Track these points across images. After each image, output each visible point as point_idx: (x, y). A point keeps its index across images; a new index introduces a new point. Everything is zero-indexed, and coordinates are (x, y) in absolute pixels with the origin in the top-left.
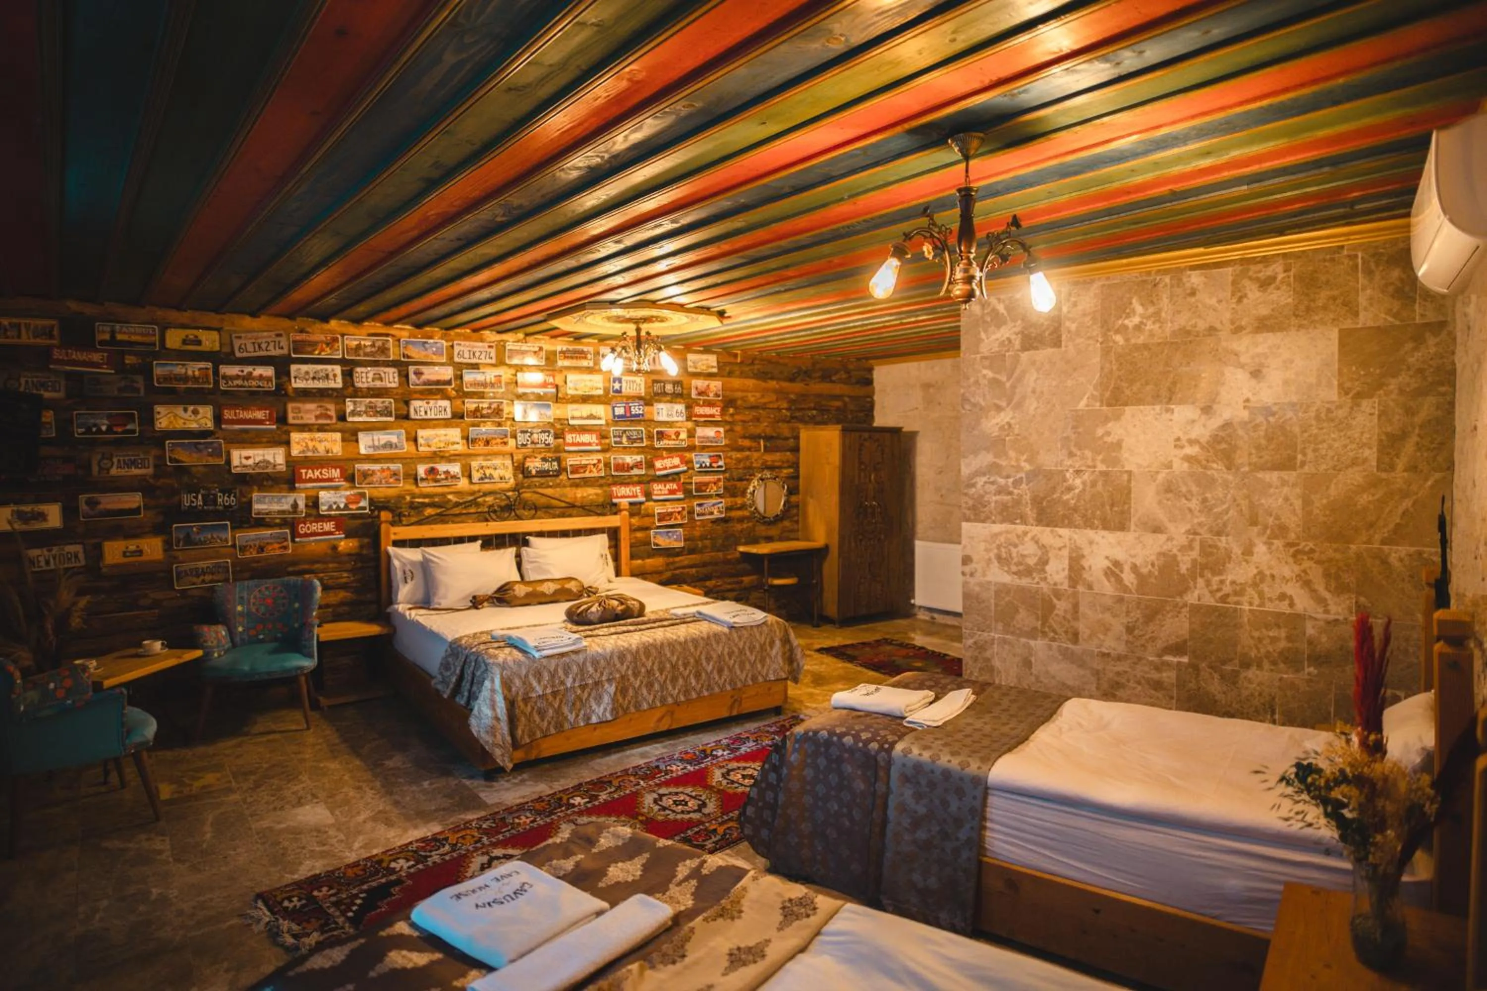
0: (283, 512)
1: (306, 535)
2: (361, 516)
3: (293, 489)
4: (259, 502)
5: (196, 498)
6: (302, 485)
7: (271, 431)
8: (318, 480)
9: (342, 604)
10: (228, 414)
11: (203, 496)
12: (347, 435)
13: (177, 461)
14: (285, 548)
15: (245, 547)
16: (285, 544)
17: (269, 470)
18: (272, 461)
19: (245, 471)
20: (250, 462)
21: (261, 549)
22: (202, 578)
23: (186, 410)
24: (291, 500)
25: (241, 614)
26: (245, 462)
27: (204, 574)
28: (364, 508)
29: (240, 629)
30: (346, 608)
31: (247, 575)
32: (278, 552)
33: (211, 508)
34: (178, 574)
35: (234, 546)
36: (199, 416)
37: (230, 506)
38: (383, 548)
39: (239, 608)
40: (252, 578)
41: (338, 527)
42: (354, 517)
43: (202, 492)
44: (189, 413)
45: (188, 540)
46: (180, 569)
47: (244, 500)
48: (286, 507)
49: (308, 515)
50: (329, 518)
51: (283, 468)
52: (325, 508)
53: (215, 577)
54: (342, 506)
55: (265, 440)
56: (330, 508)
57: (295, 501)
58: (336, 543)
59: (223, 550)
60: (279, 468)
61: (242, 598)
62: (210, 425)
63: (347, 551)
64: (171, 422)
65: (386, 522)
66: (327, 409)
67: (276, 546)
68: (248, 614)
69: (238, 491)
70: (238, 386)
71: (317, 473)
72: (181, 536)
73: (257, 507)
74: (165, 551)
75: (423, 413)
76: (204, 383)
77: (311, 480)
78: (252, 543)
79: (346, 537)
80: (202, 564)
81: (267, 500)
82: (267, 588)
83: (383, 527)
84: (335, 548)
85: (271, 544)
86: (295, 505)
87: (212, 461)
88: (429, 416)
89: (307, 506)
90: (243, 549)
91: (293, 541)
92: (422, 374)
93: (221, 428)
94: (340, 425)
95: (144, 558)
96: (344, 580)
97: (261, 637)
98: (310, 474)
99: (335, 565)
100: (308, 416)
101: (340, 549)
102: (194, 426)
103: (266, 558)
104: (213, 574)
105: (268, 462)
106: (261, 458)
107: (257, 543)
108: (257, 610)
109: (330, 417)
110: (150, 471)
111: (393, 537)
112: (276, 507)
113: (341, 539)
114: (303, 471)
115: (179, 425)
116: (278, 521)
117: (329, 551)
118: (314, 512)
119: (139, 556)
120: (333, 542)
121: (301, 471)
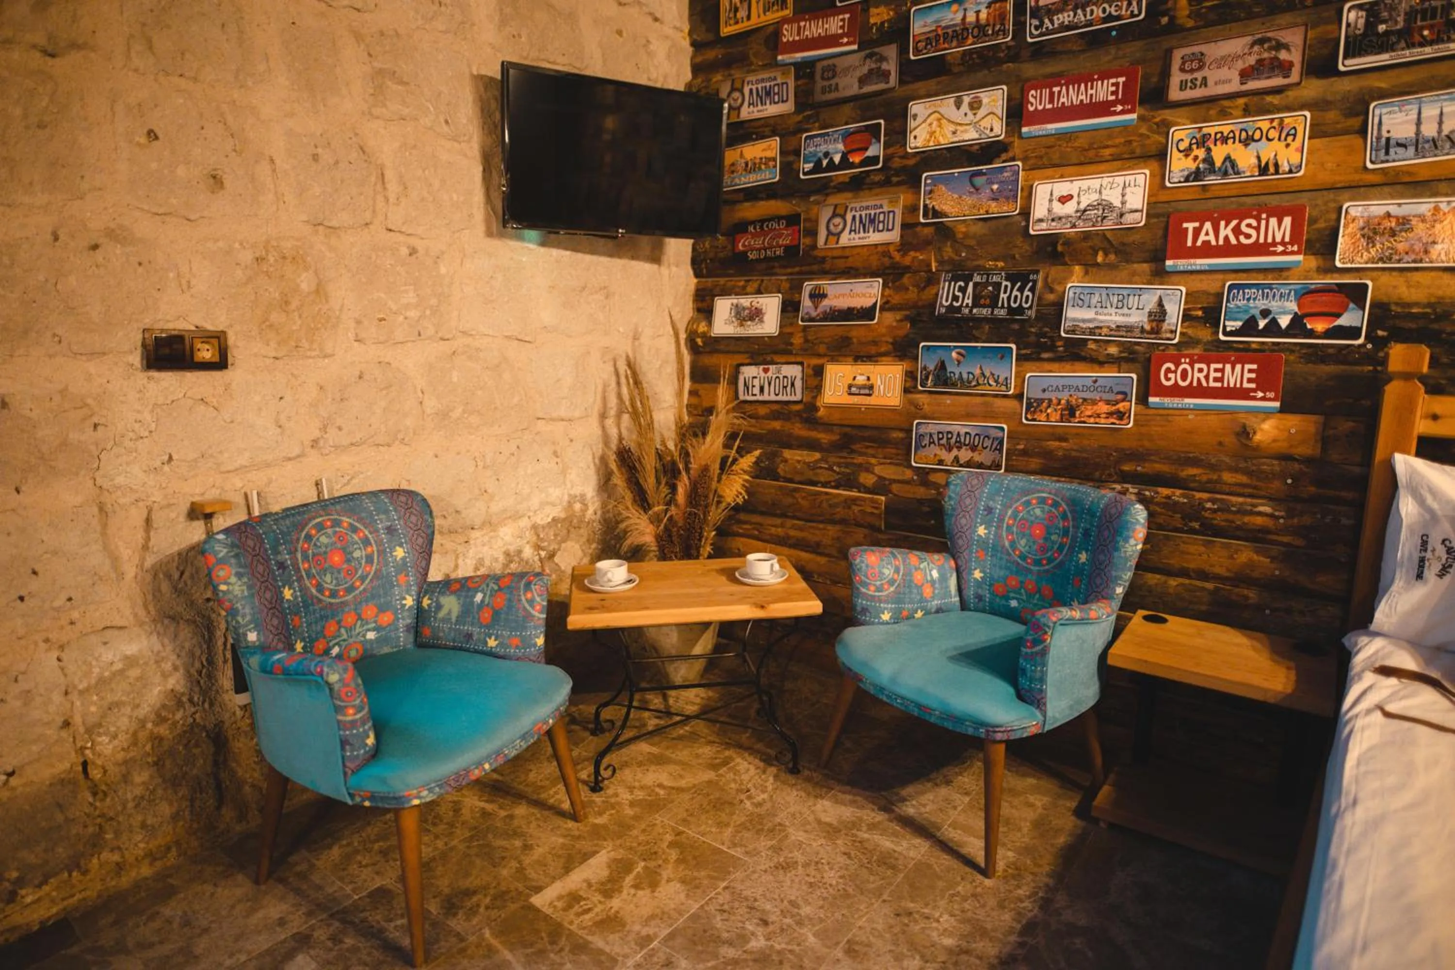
0: (1129, 329)
1: (1176, 391)
2: (1342, 355)
3: (1160, 275)
4: (1080, 302)
5: (963, 290)
6: (1182, 264)
7: (1125, 127)
8: (1227, 250)
10: (1036, 101)
11: (976, 285)
12: (1332, 115)
13: (936, 214)
14: (1121, 415)
15: (1040, 401)
16: (1121, 406)
17: (1108, 225)
18: (1117, 203)
19: (1056, 228)
20: (1070, 208)
21: (1071, 411)
22: (955, 452)
23: (958, 104)
24: (1150, 300)
25: (983, 543)
26: (1060, 209)
27: (959, 445)
28: (1353, 332)
29: (978, 575)
30: (1252, 595)
31: (1035, 463)
32: (1104, 423)
33: (986, 312)
34: (920, 437)
35: (1019, 397)
36: (982, 112)
37: (1020, 310)
38: (1380, 455)
39: (981, 531)
40: (1043, 472)
41: (1263, 381)
42: (1316, 355)
43: (977, 278)
44: (965, 107)
45: (942, 377)
46: (922, 430)
47: (1051, 297)
48: (1138, 318)
49: (1187, 342)
50: (1243, 354)
51: (1139, 220)
52: (1233, 325)
53: (977, 457)
54: (1284, 321)
55: (1107, 152)
56: (1249, 328)
57: (1160, 304)
58: (1251, 421)
59: (999, 402)
60: (1130, 219)
61: (989, 510)
62: (997, 128)
63: (1282, 447)
64: (932, 134)
65: (1407, 376)
66: (1280, 46)
67: (1104, 408)
68: (996, 549)
69: (1040, 277)
70: (1064, 28)
71: (1225, 231)
72: (931, 367)
73: (1073, 314)
74: (906, 391)
76: (996, 34)
77: (1207, 250)
78: (1053, 396)
79: (1282, 410)
80: (959, 427)
81: (1095, 299)
82: (1043, 501)
83: (1392, 392)
84: (1245, 433)
85: (1094, 402)
86: (1159, 315)
87: (995, 209)
89: (1187, 317)
90: (1034, 406)
91: (1142, 400)
93: (1020, 136)
94: (1314, 88)
95: (872, 401)
96: (1259, 520)
97: (1014, 603)
98: (1207, 234)
99: (1244, 479)
100: (1224, 73)
101: (1258, 437)
102: (970, 135)
103: (1079, 434)
104: (974, 448)
105: (1110, 207)
106: (1093, 197)
107: (1064, 396)
108: (1013, 543)
109: (1285, 68)
110: (894, 236)
111: (1422, 427)
112: (1113, 317)
113: (1267, 414)
114: (1190, 226)
115: (946, 138)
116: (1113, 350)
117: (1230, 440)
118: (1204, 334)
119: (870, 395)
120: (1242, 418)
121: (1185, 225)
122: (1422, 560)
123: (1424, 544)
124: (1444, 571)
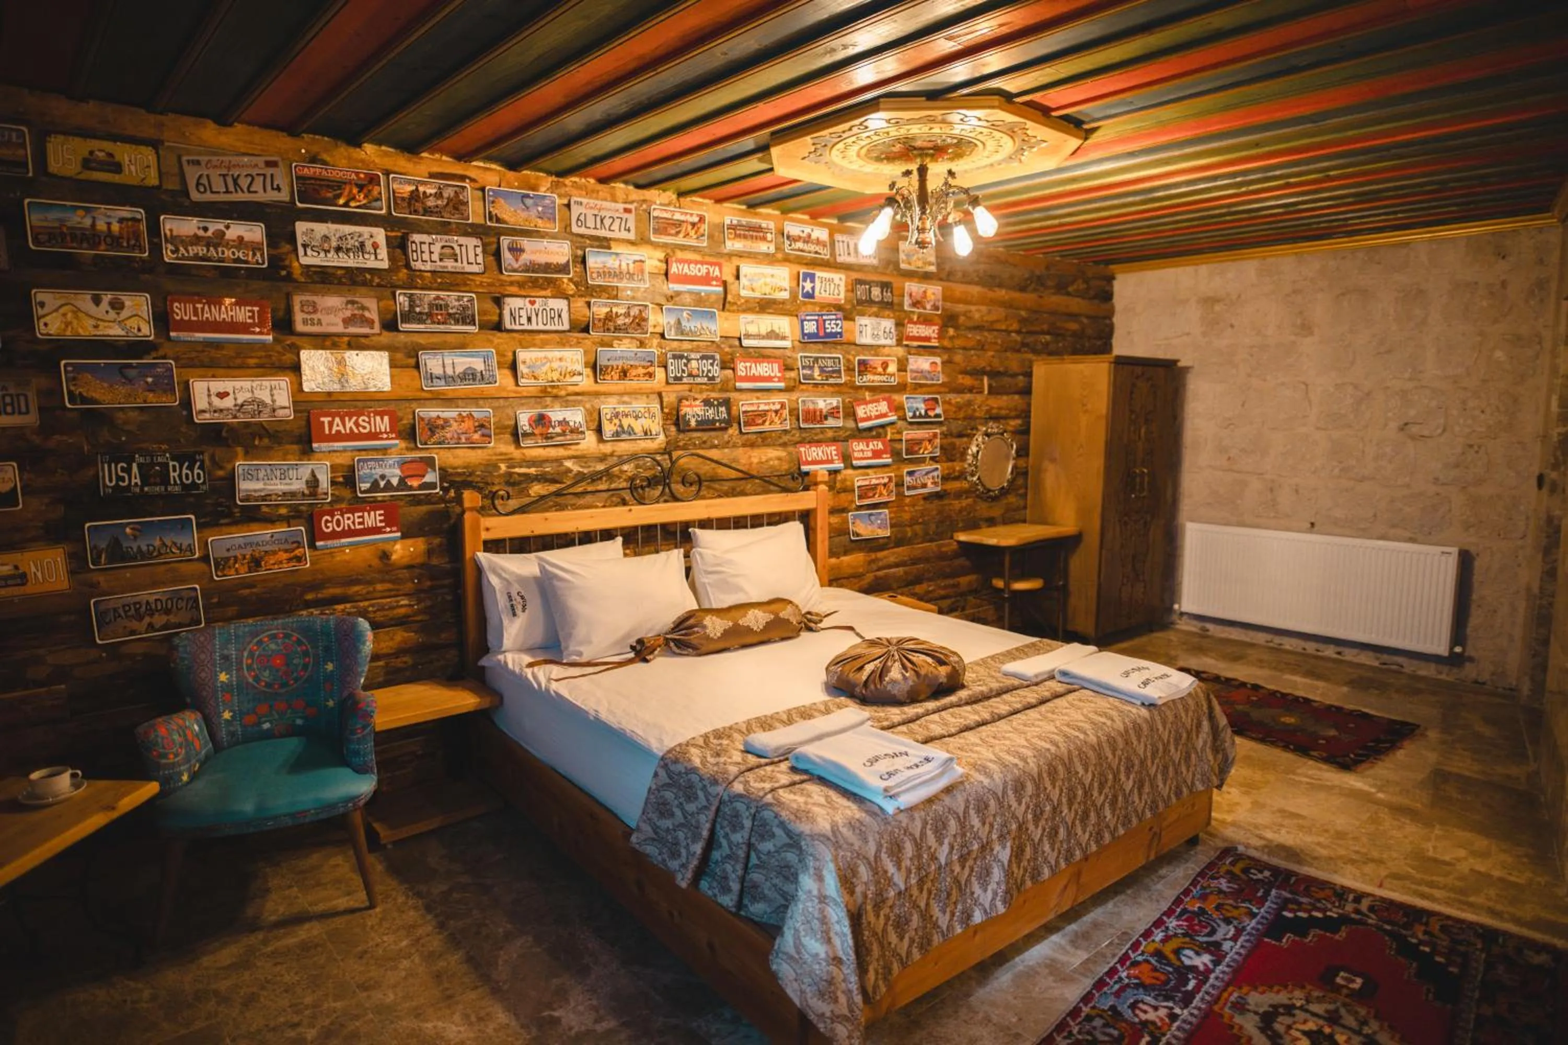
0: (293, 494)
1: (334, 535)
2: (428, 499)
3: (307, 451)
4: (249, 476)
5: (128, 470)
6: (325, 446)
7: (263, 345)
8: (352, 436)
9: (399, 652)
10: (181, 311)
11: (140, 466)
12: (399, 356)
13: (84, 400)
14: (299, 559)
15: (227, 559)
16: (298, 552)
17: (264, 418)
18: (268, 400)
19: (218, 419)
20: (228, 403)
21: (256, 563)
22: (147, 620)
23: (97, 301)
24: (305, 473)
25: (227, 687)
26: (217, 402)
27: (151, 612)
28: (432, 486)
29: (227, 715)
30: (408, 659)
31: (231, 611)
32: (286, 567)
33: (158, 489)
34: (101, 615)
35: (205, 559)
36: (125, 314)
37: (194, 485)
38: (468, 555)
39: (223, 677)
40: (241, 616)
41: (390, 520)
42: (416, 501)
43: (139, 459)
44: (105, 305)
45: (117, 553)
46: (102, 607)
47: (221, 473)
48: (298, 485)
49: (337, 500)
50: (374, 505)
51: (288, 414)
52: (365, 486)
53: (173, 619)
54: (395, 481)
55: (252, 362)
56: (375, 487)
57: (313, 474)
58: (387, 547)
59: (184, 567)
60: (281, 413)
61: (226, 658)
62: (147, 331)
63: (405, 561)
64: (67, 324)
65: (472, 509)
66: (363, 308)
67: (285, 556)
68: (242, 687)
69: (206, 458)
70: (196, 257)
71: (350, 424)
72: (103, 545)
73: (245, 486)
74: (72, 573)
75: (524, 320)
76: (132, 248)
77: (339, 437)
78: (238, 553)
79: (404, 537)
80: (147, 595)
81: (262, 474)
82: (273, 637)
83: (468, 516)
84: (385, 556)
85: (275, 553)
86: (313, 482)
87: (153, 400)
88: (534, 327)
89: (333, 483)
90: (222, 564)
91: (312, 546)
92: (522, 250)
93: (169, 338)
94: (387, 337)
95: (30, 589)
96: (402, 611)
97: (266, 726)
98: (337, 426)
99: (388, 586)
100: (332, 318)
101: (394, 557)
102: (116, 331)
103: (265, 579)
104: (168, 612)
105: (262, 403)
106: (248, 395)
107: (248, 552)
108: (257, 678)
109: (370, 323)
110: (31, 419)
111: (485, 536)
112: (279, 487)
113: (395, 540)
114: (326, 420)
115: (86, 329)
116: (283, 511)
117: (376, 562)
118: (346, 493)
119: (23, 584)
120: (381, 546)
121: (322, 419)
122: (512, 606)
123: (510, 598)
124: (524, 610)
